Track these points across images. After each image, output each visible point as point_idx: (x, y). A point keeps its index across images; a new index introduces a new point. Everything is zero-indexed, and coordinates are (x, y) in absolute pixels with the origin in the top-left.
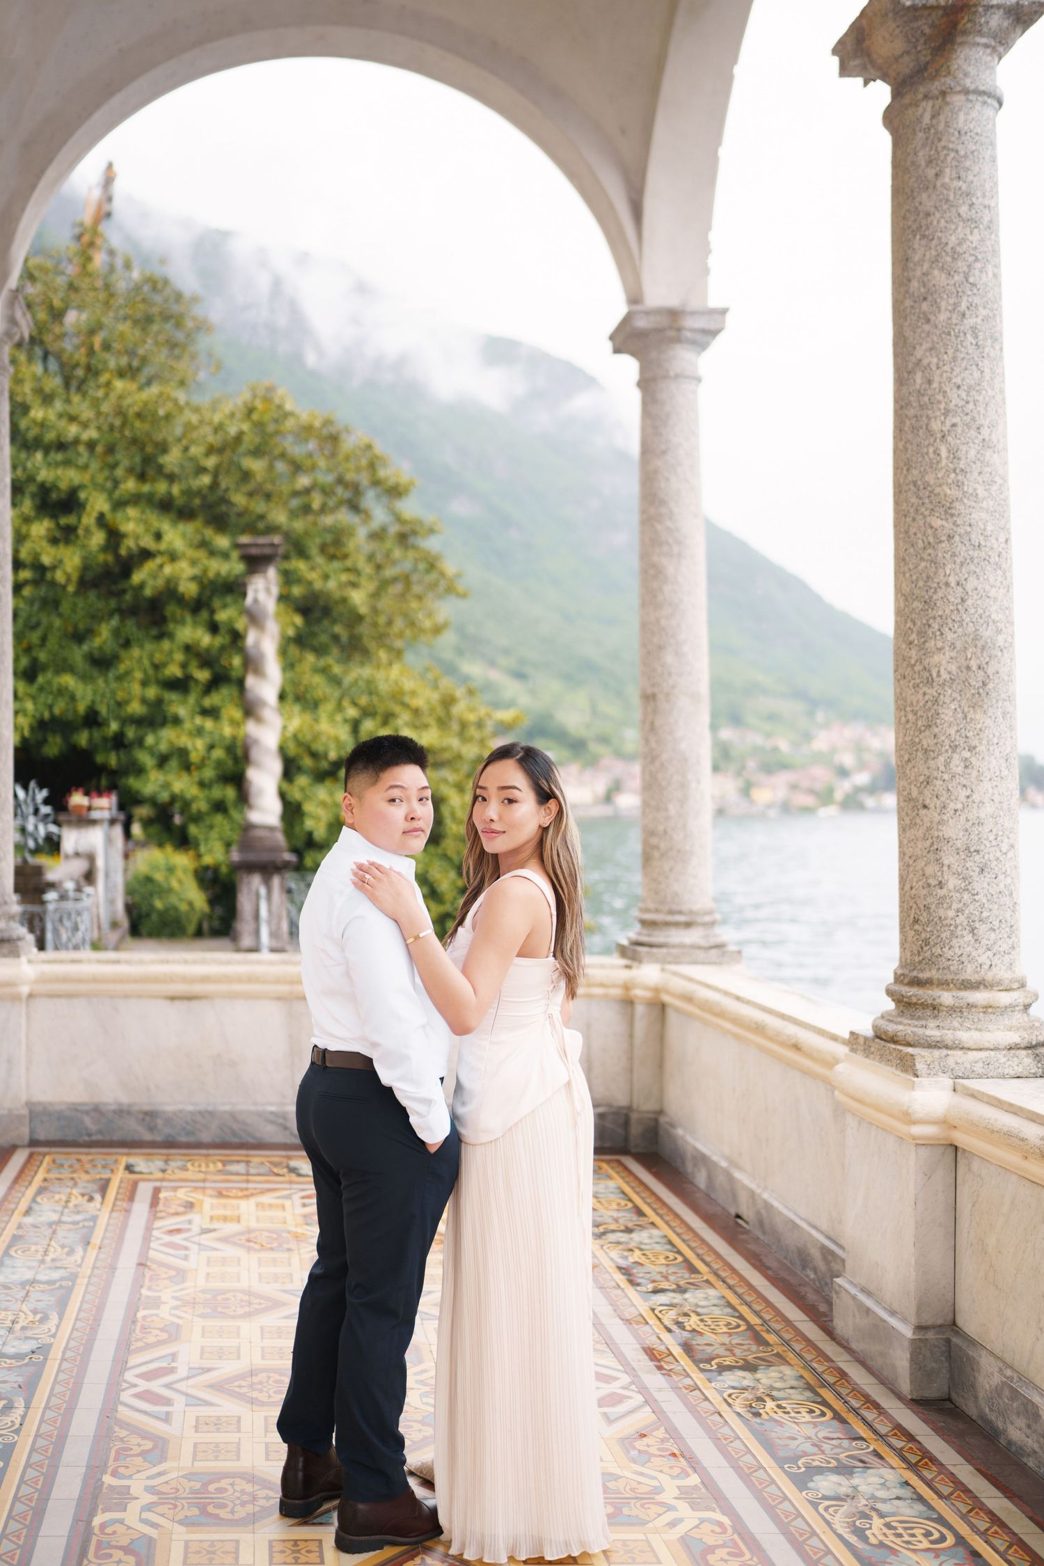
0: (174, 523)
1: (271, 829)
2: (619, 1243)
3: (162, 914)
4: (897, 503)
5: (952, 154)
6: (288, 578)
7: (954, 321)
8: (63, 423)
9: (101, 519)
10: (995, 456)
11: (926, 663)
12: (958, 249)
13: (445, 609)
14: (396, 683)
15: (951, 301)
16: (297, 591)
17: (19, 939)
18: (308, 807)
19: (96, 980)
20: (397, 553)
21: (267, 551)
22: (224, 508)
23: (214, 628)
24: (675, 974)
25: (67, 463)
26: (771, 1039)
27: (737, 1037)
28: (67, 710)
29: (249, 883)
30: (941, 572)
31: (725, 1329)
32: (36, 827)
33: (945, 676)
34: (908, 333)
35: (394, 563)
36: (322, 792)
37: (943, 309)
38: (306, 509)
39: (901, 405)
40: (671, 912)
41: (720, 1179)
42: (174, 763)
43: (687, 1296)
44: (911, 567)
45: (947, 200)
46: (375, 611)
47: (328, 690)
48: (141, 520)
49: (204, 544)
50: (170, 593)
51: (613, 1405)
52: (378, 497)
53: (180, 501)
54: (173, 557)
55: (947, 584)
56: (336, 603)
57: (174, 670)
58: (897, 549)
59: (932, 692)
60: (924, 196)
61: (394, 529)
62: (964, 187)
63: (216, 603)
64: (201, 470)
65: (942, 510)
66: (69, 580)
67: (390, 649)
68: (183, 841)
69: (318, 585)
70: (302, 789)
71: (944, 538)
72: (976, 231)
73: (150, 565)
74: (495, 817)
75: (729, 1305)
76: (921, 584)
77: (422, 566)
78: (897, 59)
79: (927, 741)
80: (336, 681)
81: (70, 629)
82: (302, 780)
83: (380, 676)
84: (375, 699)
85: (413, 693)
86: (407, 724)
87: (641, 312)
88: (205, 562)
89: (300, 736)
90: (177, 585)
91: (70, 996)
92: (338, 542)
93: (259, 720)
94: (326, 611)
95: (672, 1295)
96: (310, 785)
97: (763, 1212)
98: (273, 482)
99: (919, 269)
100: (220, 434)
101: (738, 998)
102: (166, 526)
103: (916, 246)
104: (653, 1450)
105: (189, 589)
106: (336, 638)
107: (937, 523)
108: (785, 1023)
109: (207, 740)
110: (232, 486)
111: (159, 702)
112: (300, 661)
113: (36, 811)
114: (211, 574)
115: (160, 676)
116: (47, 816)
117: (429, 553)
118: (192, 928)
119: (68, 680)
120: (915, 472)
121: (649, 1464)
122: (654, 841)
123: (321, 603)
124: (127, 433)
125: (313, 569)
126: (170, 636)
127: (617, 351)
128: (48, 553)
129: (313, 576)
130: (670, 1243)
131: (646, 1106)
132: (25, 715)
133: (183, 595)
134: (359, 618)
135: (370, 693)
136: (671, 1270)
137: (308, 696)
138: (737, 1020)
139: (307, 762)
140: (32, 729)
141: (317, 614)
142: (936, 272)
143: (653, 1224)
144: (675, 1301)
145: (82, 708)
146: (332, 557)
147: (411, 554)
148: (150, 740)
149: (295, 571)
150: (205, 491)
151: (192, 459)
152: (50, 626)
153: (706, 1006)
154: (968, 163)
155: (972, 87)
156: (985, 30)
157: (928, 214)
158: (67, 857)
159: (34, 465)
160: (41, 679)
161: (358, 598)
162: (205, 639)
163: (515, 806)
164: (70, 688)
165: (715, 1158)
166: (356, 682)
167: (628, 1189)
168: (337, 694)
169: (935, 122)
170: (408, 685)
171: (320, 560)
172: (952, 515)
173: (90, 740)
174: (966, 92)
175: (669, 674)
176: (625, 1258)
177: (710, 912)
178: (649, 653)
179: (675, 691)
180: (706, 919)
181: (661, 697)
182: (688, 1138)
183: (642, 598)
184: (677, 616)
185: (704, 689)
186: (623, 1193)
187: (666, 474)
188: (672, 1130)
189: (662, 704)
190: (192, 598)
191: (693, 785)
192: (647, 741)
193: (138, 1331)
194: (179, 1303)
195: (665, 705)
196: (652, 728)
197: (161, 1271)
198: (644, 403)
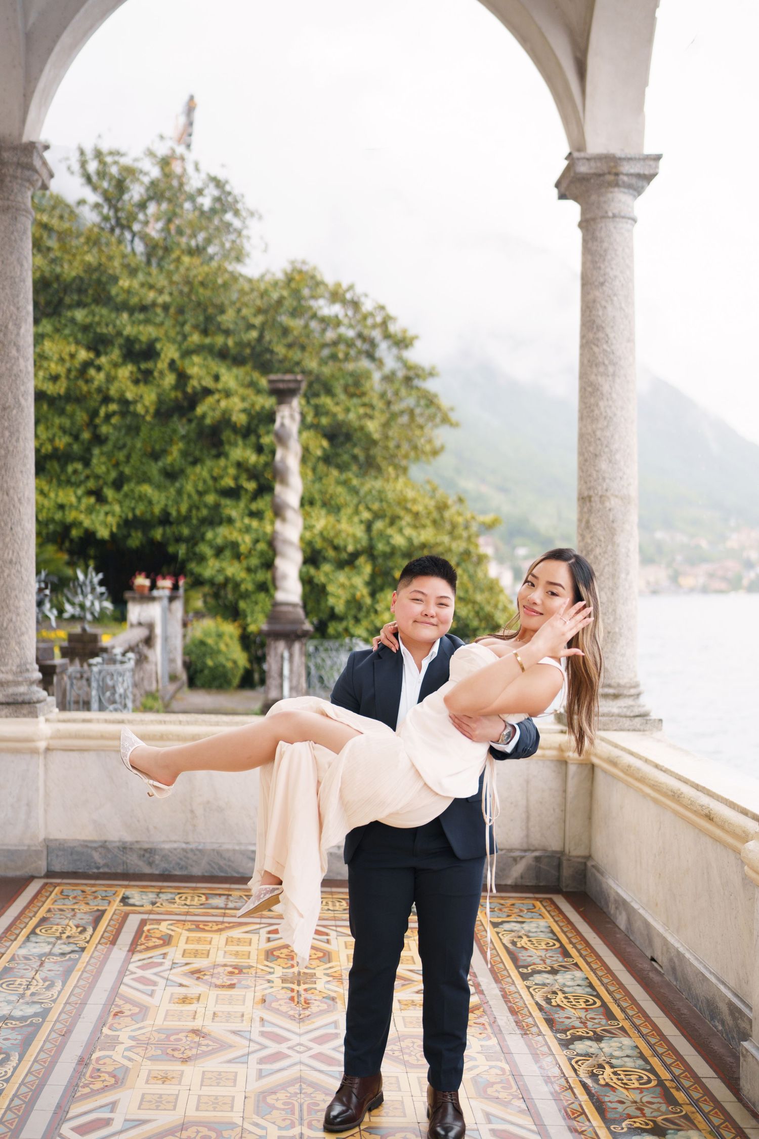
0: (229, 368)
1: (294, 605)
2: (544, 985)
3: (213, 670)
6: (319, 411)
8: (144, 291)
9: (172, 364)
13: (441, 435)
14: (401, 492)
16: (324, 421)
17: (39, 701)
18: (330, 588)
19: (104, 737)
20: (403, 392)
21: (292, 386)
22: (268, 356)
23: (259, 449)
24: (603, 739)
25: (147, 321)
26: (685, 807)
27: (655, 800)
28: (147, 512)
29: (276, 648)
31: (637, 1084)
32: (93, 604)
35: (401, 399)
36: (342, 577)
38: (334, 357)
41: (638, 924)
42: (228, 553)
43: (602, 1045)
46: (387, 437)
47: (348, 498)
48: (204, 365)
49: (252, 384)
50: (225, 422)
52: (389, 348)
53: (233, 351)
54: (228, 394)
56: (356, 430)
57: (228, 482)
61: (401, 374)
63: (262, 430)
64: (251, 327)
66: (147, 411)
67: (396, 467)
68: (233, 613)
69: (341, 416)
70: (326, 575)
73: (210, 400)
75: (642, 1056)
77: (423, 402)
80: (354, 491)
81: (149, 449)
82: (327, 567)
83: (389, 487)
84: (385, 505)
85: (414, 501)
86: (409, 524)
88: (253, 397)
89: (325, 533)
90: (231, 415)
91: (81, 750)
92: (357, 384)
93: (284, 520)
94: (348, 437)
95: (589, 1043)
96: (333, 571)
97: (674, 958)
98: (308, 336)
100: (265, 298)
101: (656, 766)
102: (223, 371)
105: (240, 419)
106: (355, 458)
108: (700, 794)
109: (254, 536)
110: (275, 340)
111: (217, 506)
112: (327, 475)
113: (93, 591)
114: (258, 408)
115: (218, 486)
116: (103, 594)
117: (428, 392)
118: (236, 681)
119: (147, 489)
123: (344, 430)
124: (193, 298)
125: (337, 404)
126: (227, 456)
128: (131, 391)
129: (337, 409)
130: (591, 986)
131: (576, 851)
132: (114, 515)
133: (235, 423)
134: (374, 443)
135: (381, 501)
136: (591, 1014)
137: (333, 502)
138: (655, 787)
139: (331, 553)
140: (119, 526)
141: (341, 439)
143: (576, 965)
144: (592, 1050)
145: (157, 510)
146: (352, 396)
147: (414, 392)
148: (209, 535)
149: (324, 406)
150: (253, 343)
151: (244, 318)
152: (133, 448)
153: (628, 770)
158: (132, 626)
159: (121, 322)
160: (126, 488)
161: (372, 427)
162: (252, 458)
164: (148, 495)
165: (634, 904)
166: (370, 491)
167: (556, 929)
168: (355, 501)
170: (410, 494)
171: (342, 397)
173: (164, 535)
175: (604, 479)
176: (548, 1001)
177: (636, 686)
178: (586, 460)
179: (608, 494)
180: (633, 691)
181: (596, 499)
182: (611, 883)
183: (581, 412)
184: (611, 428)
185: (633, 492)
186: (552, 932)
187: (603, 303)
188: (598, 875)
189: (596, 505)
190: (242, 426)
191: (623, 576)
192: (583, 537)
193: (88, 1075)
194: (133, 1043)
195: (599, 506)
196: (588, 526)
197: (126, 1008)
198: (585, 241)
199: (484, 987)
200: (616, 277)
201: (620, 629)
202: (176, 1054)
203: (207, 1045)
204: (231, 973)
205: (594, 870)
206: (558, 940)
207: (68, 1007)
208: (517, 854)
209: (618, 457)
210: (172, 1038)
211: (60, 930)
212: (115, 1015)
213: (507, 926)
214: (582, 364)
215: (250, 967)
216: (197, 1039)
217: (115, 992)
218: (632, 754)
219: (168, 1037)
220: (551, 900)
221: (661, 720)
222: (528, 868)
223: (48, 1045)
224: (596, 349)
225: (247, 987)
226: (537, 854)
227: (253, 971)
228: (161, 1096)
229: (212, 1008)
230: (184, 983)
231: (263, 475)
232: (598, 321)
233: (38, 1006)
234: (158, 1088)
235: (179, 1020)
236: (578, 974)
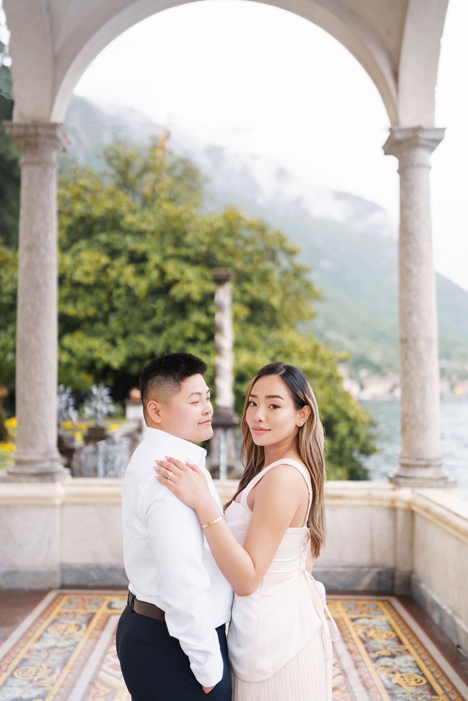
0: (190, 267)
1: (228, 409)
2: (386, 666)
9: (157, 266)
13: (314, 306)
14: (291, 339)
16: (245, 297)
17: (57, 472)
19: (98, 495)
22: (213, 260)
24: (419, 495)
25: (142, 241)
27: (457, 538)
28: (140, 352)
35: (291, 285)
38: (251, 262)
40: (417, 459)
41: (448, 621)
46: (283, 309)
47: (259, 343)
48: (175, 266)
49: (202, 276)
50: (188, 299)
52: (284, 255)
53: (192, 257)
54: (189, 283)
56: (264, 304)
57: (189, 334)
61: (291, 271)
63: (208, 303)
64: (202, 243)
66: (141, 293)
67: (288, 324)
69: (255, 295)
73: (178, 287)
74: (263, 419)
77: (303, 287)
81: (142, 315)
83: (283, 336)
84: (281, 346)
85: (299, 344)
87: (399, 130)
89: (247, 364)
90: (190, 295)
91: (84, 504)
92: (265, 275)
93: (221, 355)
94: (260, 307)
98: (235, 249)
100: (211, 227)
105: (196, 297)
106: (264, 319)
110: (217, 251)
111: (183, 349)
112: (248, 330)
114: (205, 290)
115: (183, 336)
117: (307, 281)
123: (258, 304)
125: (253, 287)
126: (187, 319)
127: (386, 153)
128: (132, 281)
129: (253, 290)
131: (404, 568)
133: (193, 300)
134: (276, 311)
135: (279, 344)
137: (250, 345)
141: (257, 309)
143: (408, 650)
145: (147, 351)
146: (263, 282)
149: (246, 289)
150: (204, 253)
151: (198, 238)
153: (438, 517)
158: (129, 420)
159: (126, 241)
160: (129, 338)
161: (274, 301)
162: (203, 319)
163: (278, 410)
164: (141, 342)
165: (444, 607)
166: (272, 339)
167: (393, 623)
168: (264, 344)
170: (297, 341)
171: (257, 283)
175: (415, 327)
176: (389, 678)
177: (439, 459)
179: (418, 337)
180: (436, 463)
181: (410, 341)
182: (428, 590)
184: (419, 296)
186: (391, 626)
187: (413, 218)
188: (418, 584)
189: (411, 344)
200: (419, 202)
201: (428, 423)
205: (415, 581)
206: (394, 631)
208: (365, 570)
214: (400, 256)
220: (388, 602)
221: (454, 482)
222: (373, 579)
226: (378, 569)
231: (209, 329)
236: (409, 658)
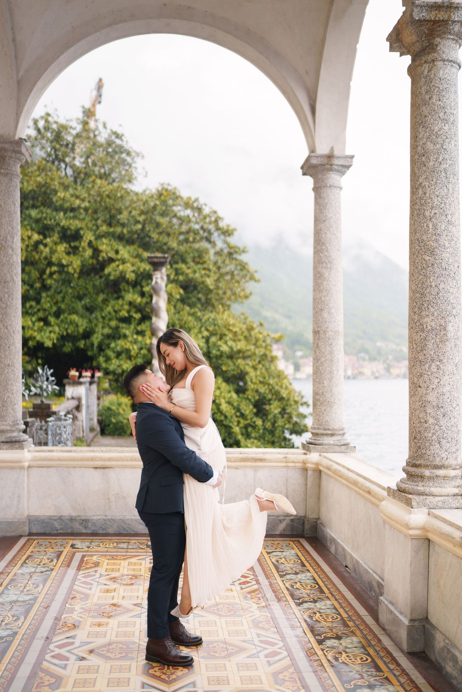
0: (124, 246)
2: (291, 579)
3: (115, 424)
4: (410, 249)
5: (437, 89)
6: (177, 272)
7: (436, 166)
8: (73, 199)
9: (90, 244)
10: (454, 228)
11: (421, 322)
12: (439, 133)
14: (226, 320)
15: (435, 157)
16: (181, 278)
17: (24, 441)
20: (228, 261)
21: (162, 260)
22: (148, 239)
23: (143, 294)
24: (325, 457)
25: (75, 218)
26: (359, 488)
27: (348, 487)
28: (75, 331)
30: (428, 280)
31: (331, 620)
32: (47, 387)
33: (429, 328)
34: (416, 171)
35: (226, 266)
37: (431, 160)
38: (187, 240)
39: (413, 203)
40: (325, 429)
41: (340, 550)
42: (124, 355)
43: (316, 604)
44: (416, 278)
45: (434, 110)
46: (218, 287)
47: (195, 323)
48: (109, 244)
49: (138, 256)
50: (123, 278)
51: (273, 657)
52: (219, 235)
53: (127, 236)
54: (124, 262)
55: (431, 286)
56: (199, 283)
57: (124, 314)
58: (410, 270)
59: (424, 335)
60: (424, 108)
61: (226, 251)
62: (442, 104)
63: (144, 283)
64: (137, 222)
65: (429, 252)
66: (75, 271)
67: (224, 305)
69: (191, 276)
71: (430, 265)
72: (447, 125)
73: (113, 265)
75: (335, 608)
76: (420, 285)
77: (239, 267)
78: (413, 44)
79: (421, 357)
80: (199, 319)
81: (76, 294)
83: (219, 317)
84: (217, 327)
85: (234, 325)
86: (231, 339)
87: (315, 156)
88: (139, 264)
90: (125, 274)
91: (48, 467)
92: (200, 256)
94: (195, 287)
95: (310, 604)
97: (356, 565)
98: (171, 228)
99: (421, 141)
100: (146, 205)
101: (348, 469)
102: (121, 248)
103: (420, 131)
104: (287, 678)
105: (131, 276)
106: (199, 300)
107: (427, 258)
108: (366, 481)
109: (139, 345)
110: (152, 230)
111: (117, 328)
112: (183, 310)
113: (47, 379)
114: (142, 270)
115: (118, 316)
116: (53, 381)
117: (242, 261)
119: (75, 317)
120: (418, 235)
121: (283, 685)
122: (318, 397)
123: (193, 283)
124: (103, 204)
125: (188, 268)
126: (123, 298)
127: (304, 174)
128: (66, 259)
129: (189, 271)
130: (314, 579)
131: (312, 516)
132: (54, 333)
133: (128, 279)
134: (210, 291)
135: (215, 325)
136: (313, 592)
137: (186, 326)
138: (347, 479)
140: (58, 339)
141: (190, 289)
142: (429, 143)
143: (308, 570)
144: (311, 607)
145: (81, 330)
146: (197, 263)
147: (234, 262)
148: (113, 345)
149: (181, 269)
150: (139, 232)
151: (133, 217)
152: (67, 292)
153: (335, 472)
154: (444, 94)
155: (446, 58)
156: (452, 32)
157: (426, 116)
158: (67, 399)
159: (59, 218)
160: (62, 317)
161: (209, 281)
162: (139, 300)
164: (76, 321)
165: (339, 541)
166: (208, 319)
167: (300, 554)
168: (199, 325)
169: (429, 74)
170: (232, 321)
171: (192, 264)
172: (434, 255)
174: (444, 61)
175: (326, 322)
176: (292, 586)
177: (343, 429)
178: (317, 312)
179: (328, 330)
180: (341, 432)
181: (321, 332)
182: (328, 531)
183: (314, 286)
184: (329, 296)
185: (341, 328)
186: (297, 556)
187: (325, 231)
188: (322, 527)
189: (322, 336)
190: (132, 280)
191: (335, 372)
192: (315, 352)
193: (60, 624)
194: (82, 611)
195: (323, 336)
196: (318, 346)
197: (78, 595)
198: (316, 198)
199: (260, 581)
200: (331, 217)
201: (334, 400)
202: (104, 614)
203: (120, 610)
204: (131, 578)
205: (320, 525)
206: (300, 559)
207: (47, 596)
208: (282, 518)
209: (333, 311)
210: (102, 608)
211: (39, 561)
212: (72, 598)
213: (274, 554)
214: (314, 262)
215: (141, 575)
216: (115, 608)
217: (71, 588)
218: (337, 464)
219: (100, 607)
220: (299, 541)
221: (355, 447)
222: (287, 525)
223: (38, 613)
224: (321, 255)
225: (140, 585)
226: (292, 518)
227: (143, 577)
228: (98, 632)
229: (122, 594)
230: (107, 583)
231: (145, 310)
232: (323, 240)
233: (31, 596)
234: (97, 629)
235: (105, 600)
236: (308, 574)
